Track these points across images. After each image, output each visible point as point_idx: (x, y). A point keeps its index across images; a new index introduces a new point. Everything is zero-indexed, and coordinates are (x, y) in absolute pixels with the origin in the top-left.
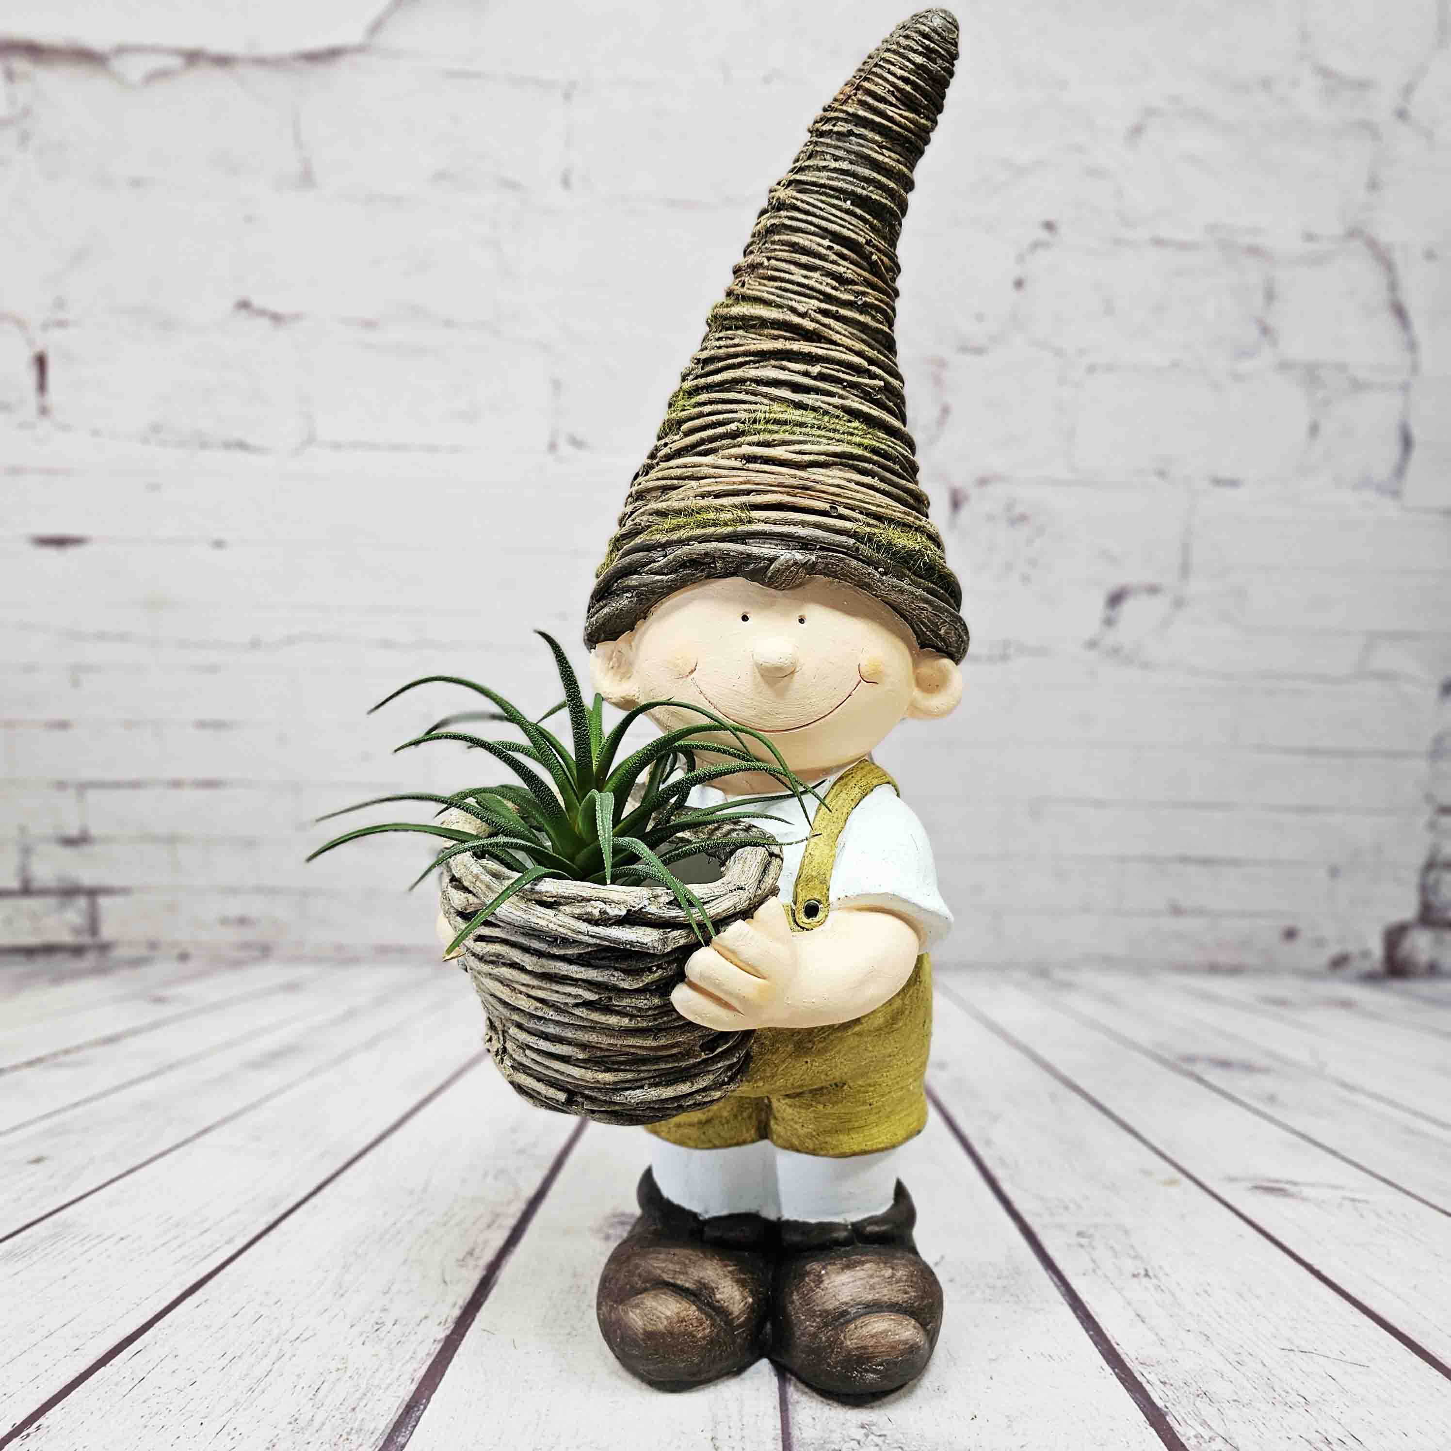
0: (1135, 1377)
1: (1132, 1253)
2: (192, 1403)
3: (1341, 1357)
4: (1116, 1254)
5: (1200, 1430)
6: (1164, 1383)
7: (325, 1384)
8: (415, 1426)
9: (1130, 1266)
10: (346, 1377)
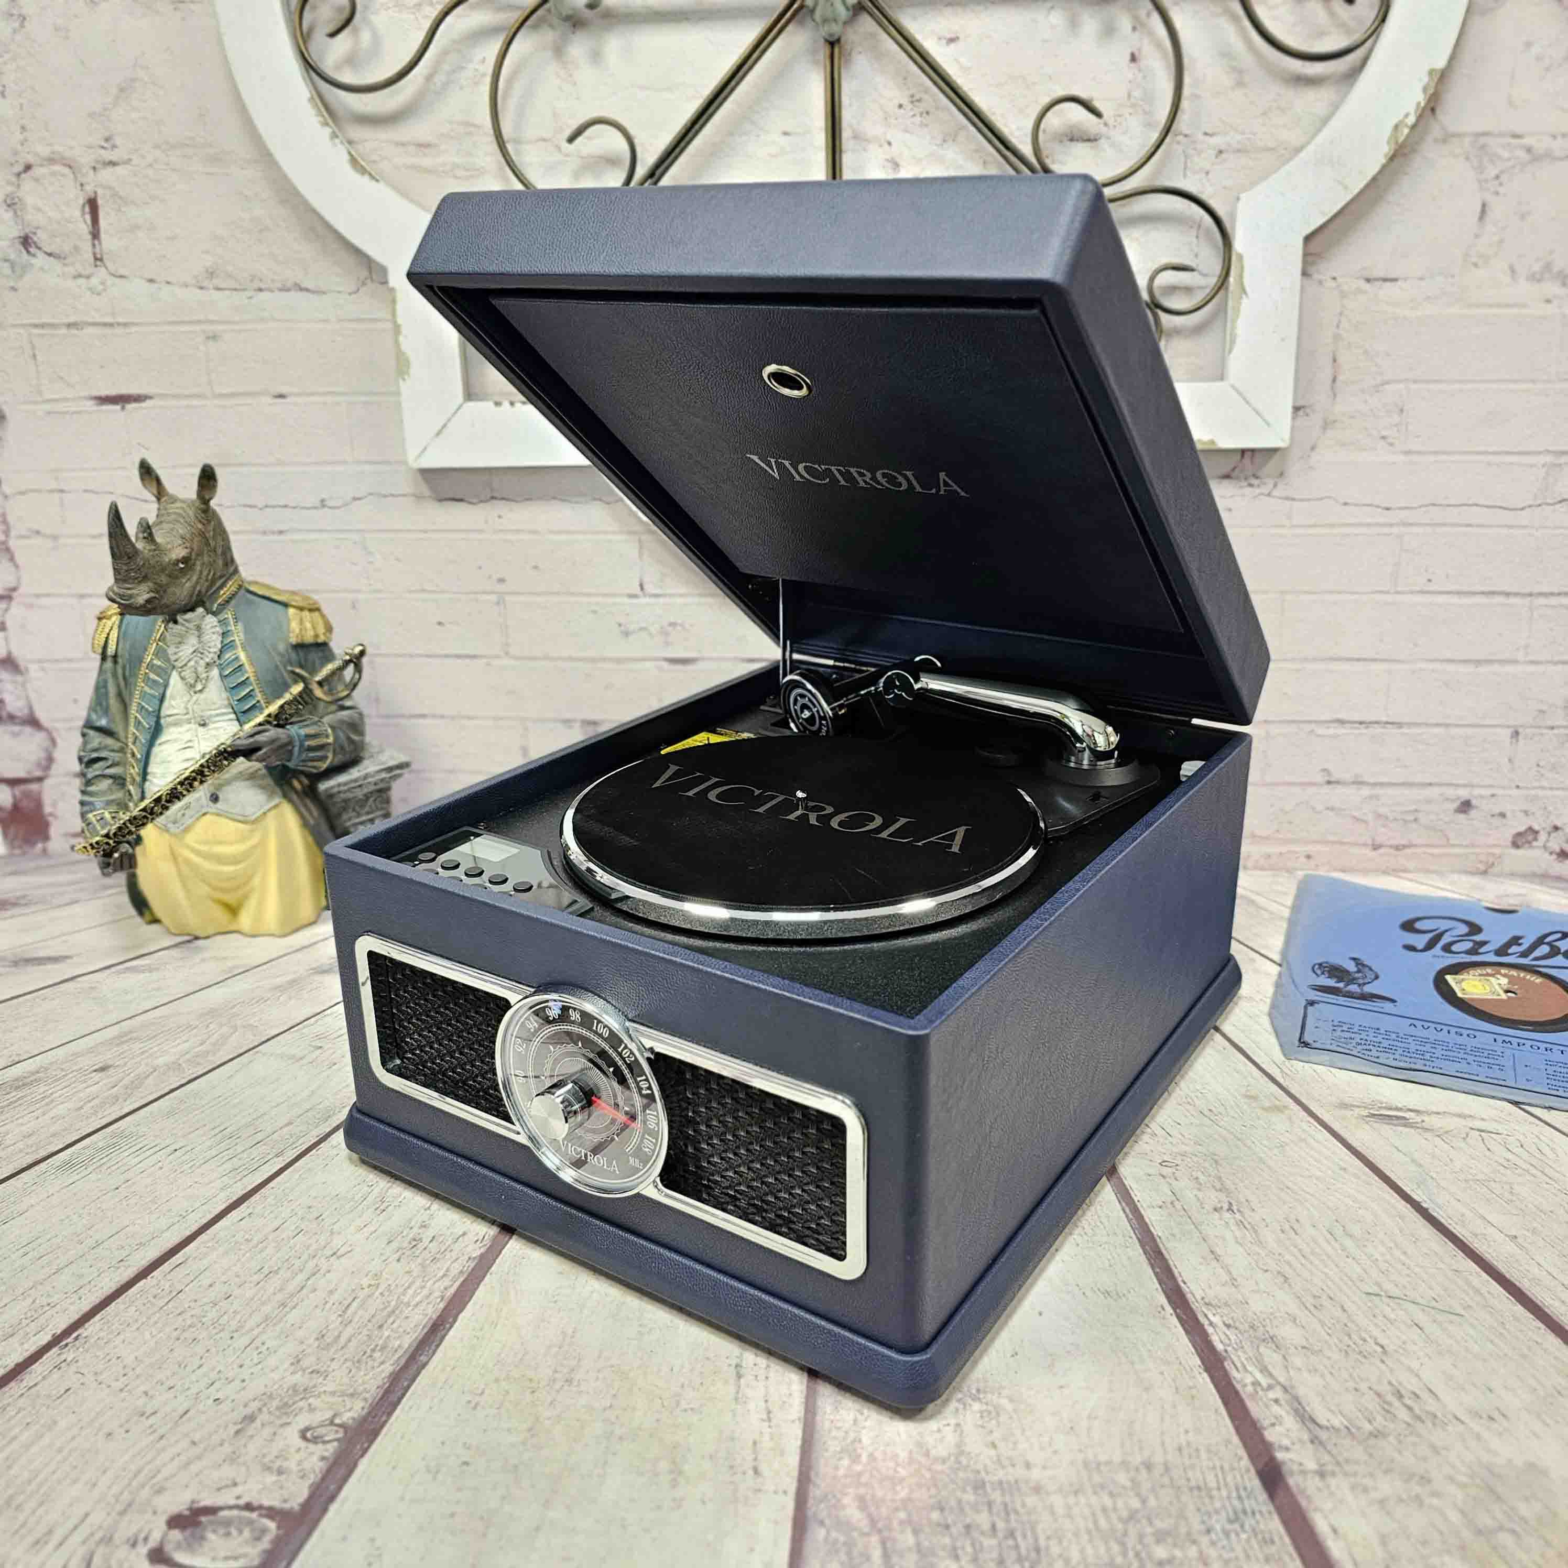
0: (1197, 1319)
1: (1218, 1186)
2: (226, 1317)
3: (1434, 1304)
4: (1200, 1187)
5: (1259, 1376)
6: (1228, 1326)
7: (357, 1301)
8: (438, 1346)
9: (1213, 1198)
10: (377, 1293)
